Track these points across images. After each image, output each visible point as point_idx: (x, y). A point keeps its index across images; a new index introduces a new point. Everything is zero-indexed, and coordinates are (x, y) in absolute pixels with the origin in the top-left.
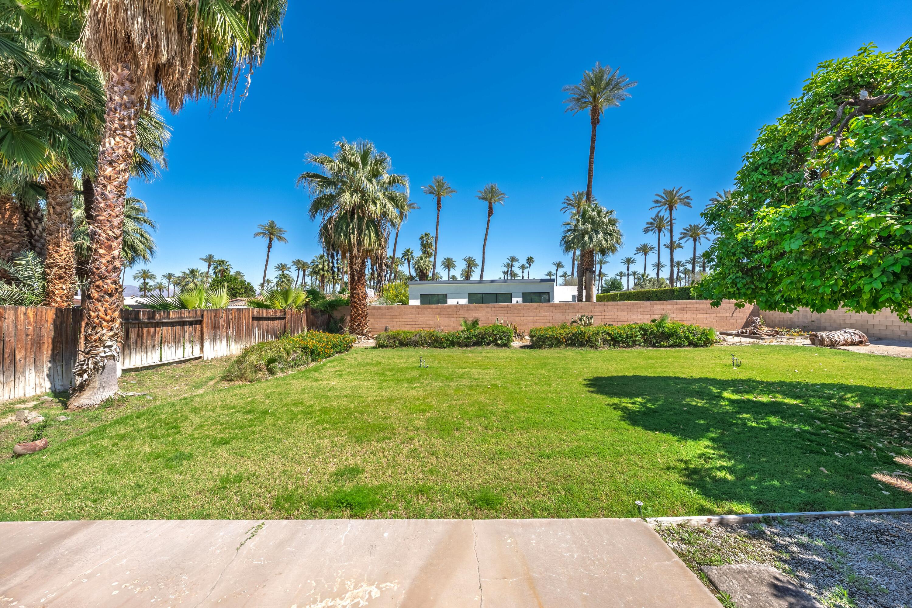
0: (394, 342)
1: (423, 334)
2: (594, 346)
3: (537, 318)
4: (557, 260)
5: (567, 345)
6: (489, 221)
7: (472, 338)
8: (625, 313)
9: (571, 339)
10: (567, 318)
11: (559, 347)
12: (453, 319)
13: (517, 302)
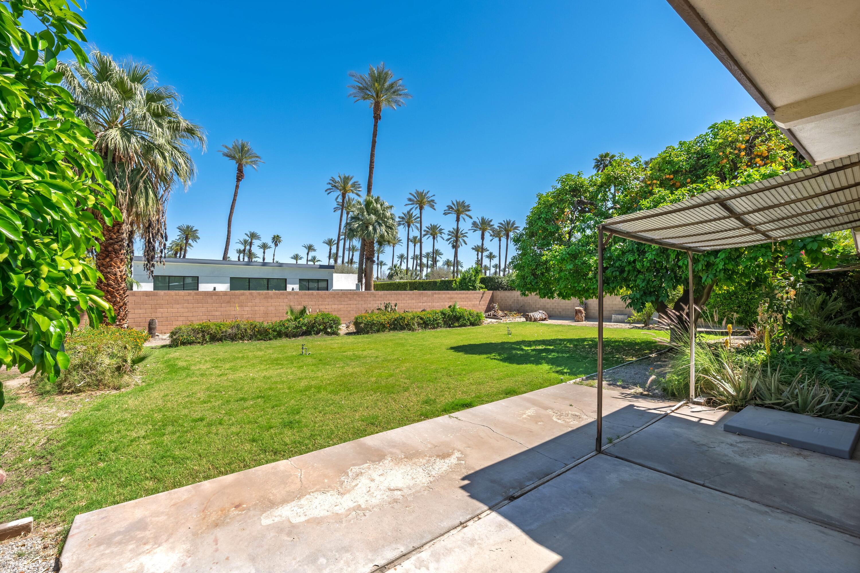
0: (203, 336)
1: (242, 326)
2: (411, 329)
3: (342, 306)
4: (308, 243)
5: (390, 330)
6: (237, 187)
7: (301, 327)
8: (414, 301)
9: (395, 324)
10: (369, 305)
11: (384, 331)
12: (247, 309)
13: (293, 289)
